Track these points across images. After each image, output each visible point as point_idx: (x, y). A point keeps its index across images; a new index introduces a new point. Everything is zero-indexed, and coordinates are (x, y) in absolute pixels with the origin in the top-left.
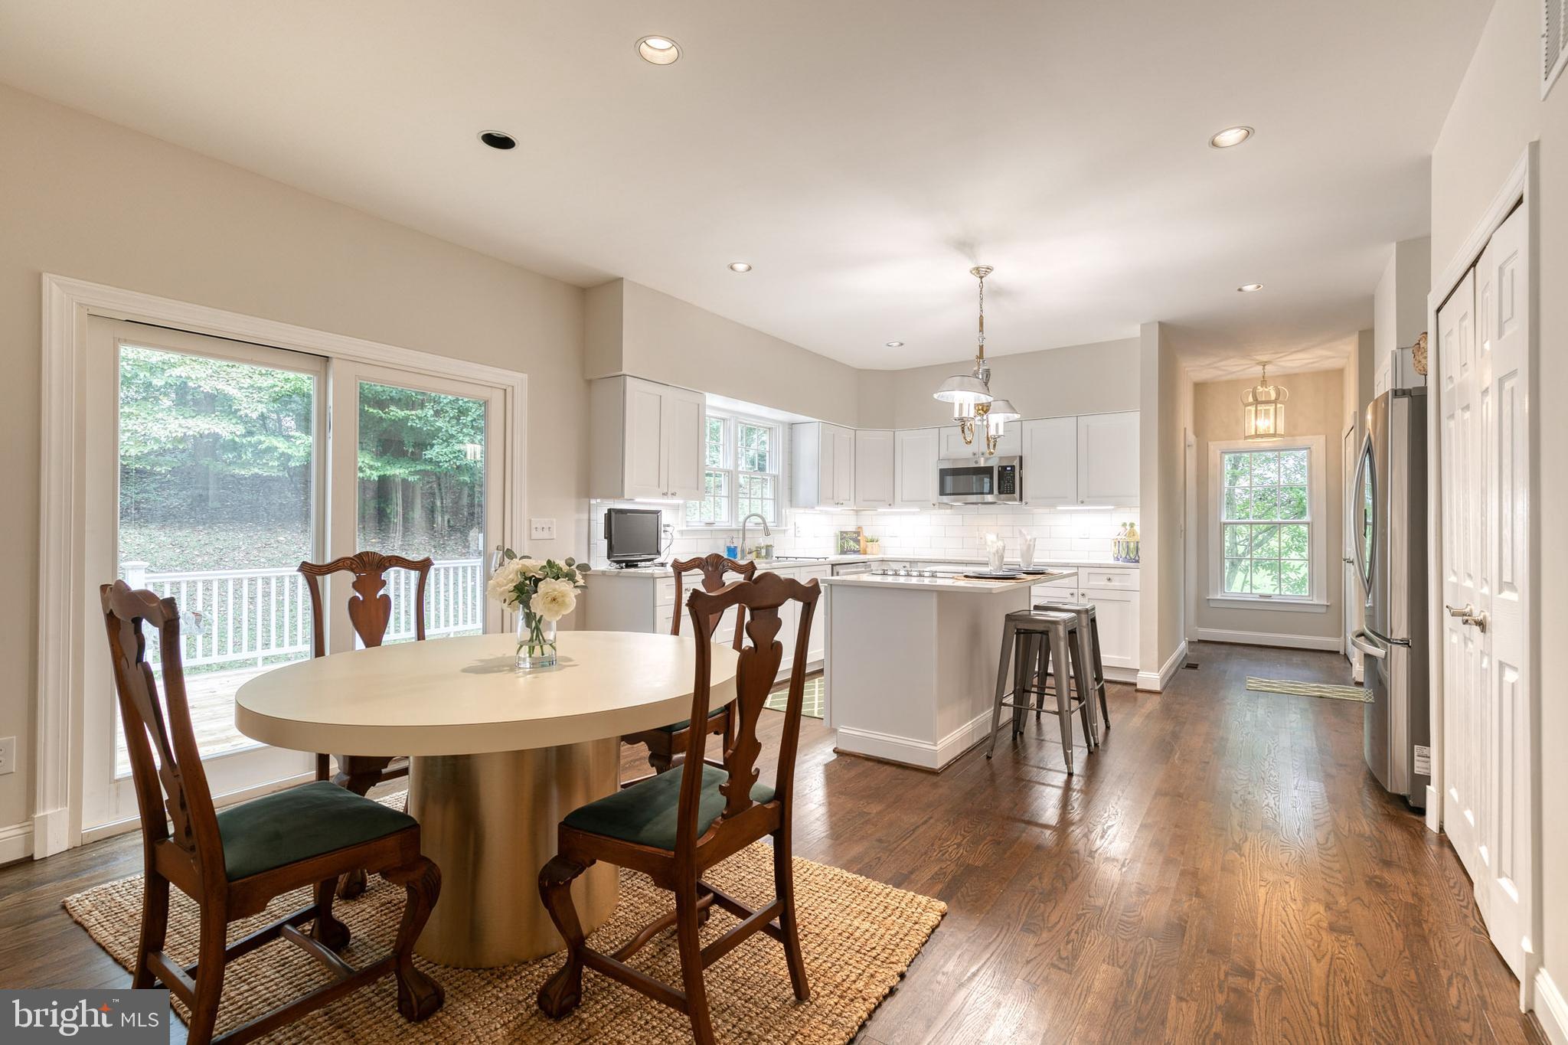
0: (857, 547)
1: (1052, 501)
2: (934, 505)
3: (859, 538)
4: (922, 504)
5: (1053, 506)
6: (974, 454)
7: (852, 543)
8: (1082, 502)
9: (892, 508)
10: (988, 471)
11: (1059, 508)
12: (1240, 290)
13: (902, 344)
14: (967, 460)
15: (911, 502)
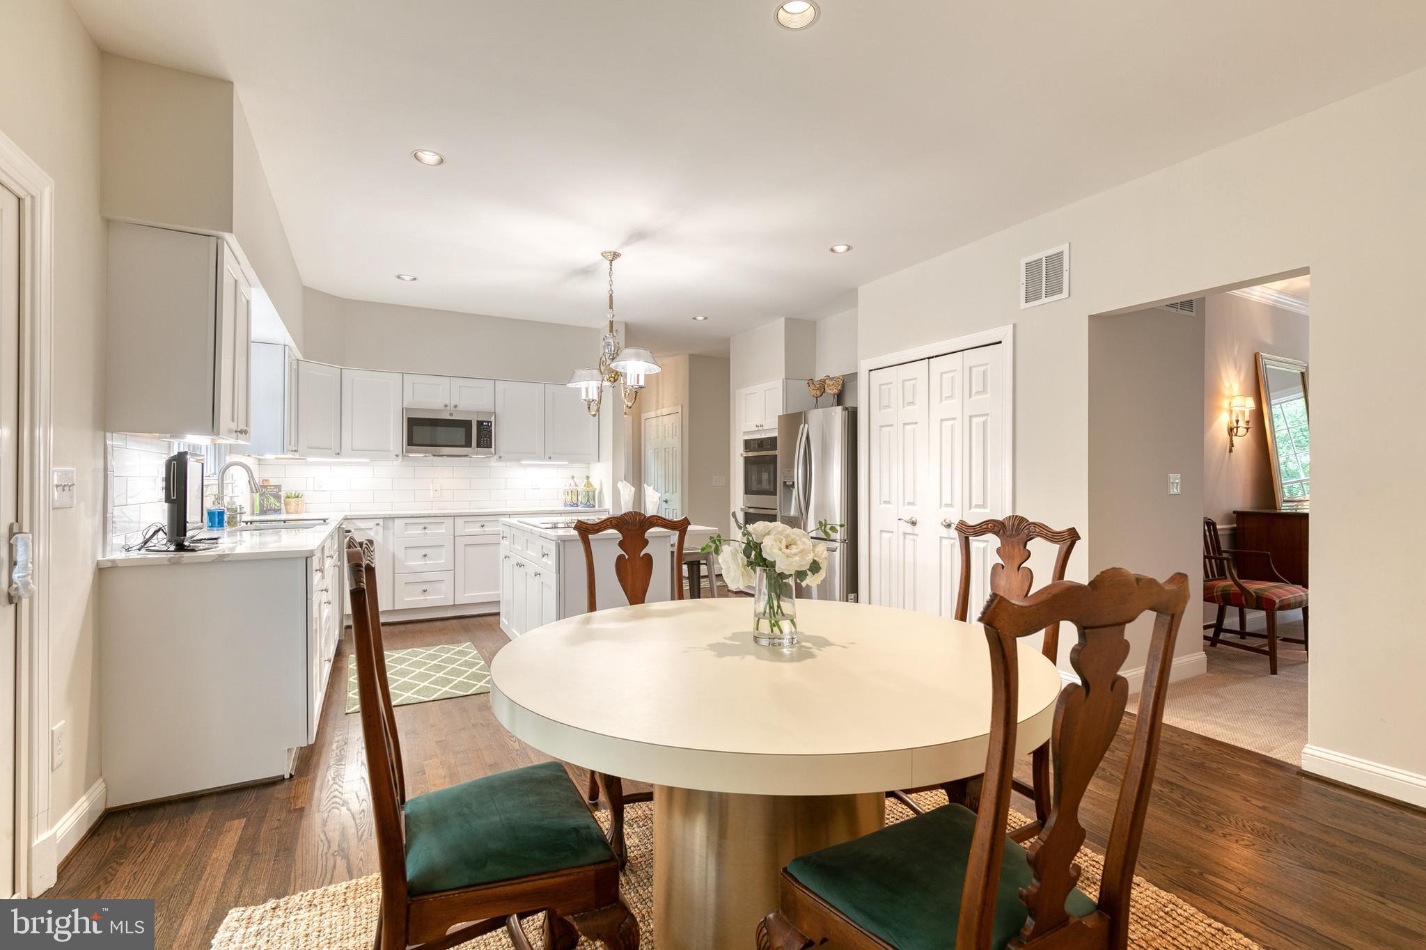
0: (278, 504)
1: (518, 456)
2: (397, 456)
3: (280, 493)
4: (374, 453)
5: (518, 460)
6: (446, 406)
7: (272, 500)
8: (550, 458)
9: (339, 458)
10: (466, 424)
11: (523, 462)
12: (694, 318)
13: (415, 279)
14: (440, 411)
15: (356, 452)
